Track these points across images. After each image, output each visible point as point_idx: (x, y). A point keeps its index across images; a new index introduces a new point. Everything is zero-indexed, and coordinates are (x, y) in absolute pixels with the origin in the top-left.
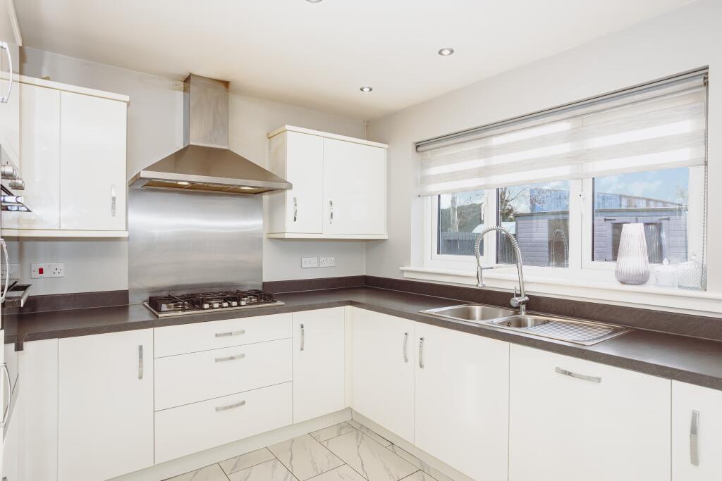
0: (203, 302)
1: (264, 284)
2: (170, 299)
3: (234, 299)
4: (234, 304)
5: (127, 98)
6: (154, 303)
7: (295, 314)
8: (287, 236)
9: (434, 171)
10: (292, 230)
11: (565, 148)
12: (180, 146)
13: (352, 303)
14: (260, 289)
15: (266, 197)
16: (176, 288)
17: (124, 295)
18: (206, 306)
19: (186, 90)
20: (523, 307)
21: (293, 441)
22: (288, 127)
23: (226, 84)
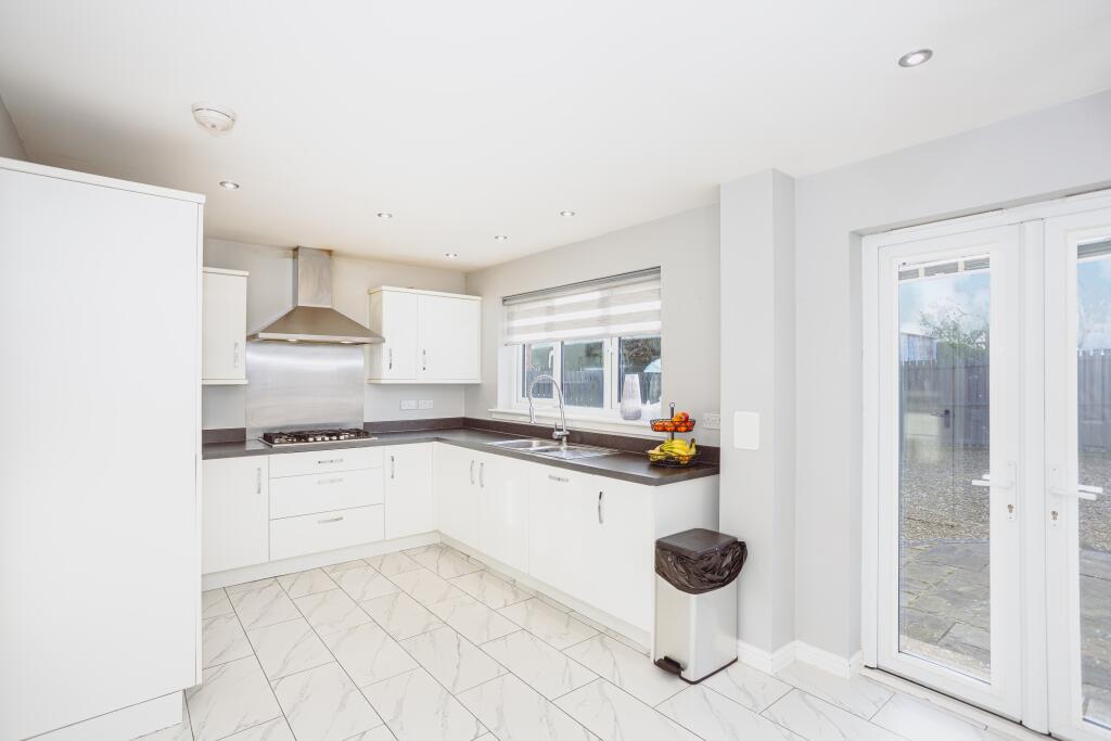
0: (309, 436)
1: (365, 424)
2: (280, 435)
3: (335, 435)
4: (335, 438)
5: (247, 274)
6: (269, 438)
7: (387, 447)
8: (383, 382)
9: (516, 323)
10: (387, 377)
11: (597, 313)
12: (289, 307)
13: (438, 439)
14: (362, 428)
15: (367, 347)
16: (287, 427)
17: (242, 432)
18: (311, 439)
19: (295, 257)
20: (565, 439)
21: (385, 555)
22: (384, 288)
23: (330, 252)
